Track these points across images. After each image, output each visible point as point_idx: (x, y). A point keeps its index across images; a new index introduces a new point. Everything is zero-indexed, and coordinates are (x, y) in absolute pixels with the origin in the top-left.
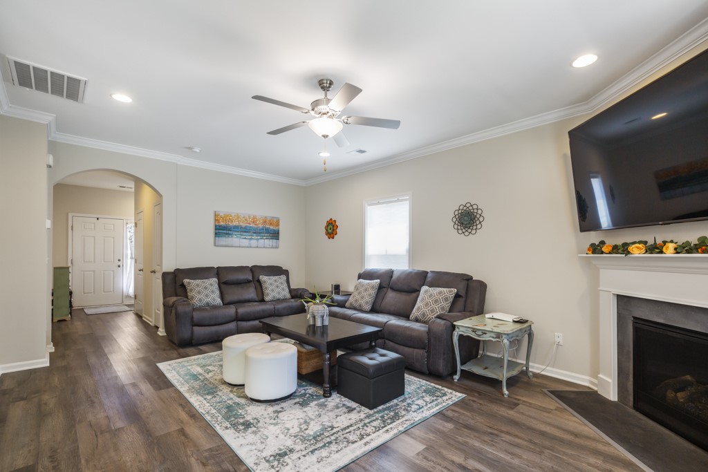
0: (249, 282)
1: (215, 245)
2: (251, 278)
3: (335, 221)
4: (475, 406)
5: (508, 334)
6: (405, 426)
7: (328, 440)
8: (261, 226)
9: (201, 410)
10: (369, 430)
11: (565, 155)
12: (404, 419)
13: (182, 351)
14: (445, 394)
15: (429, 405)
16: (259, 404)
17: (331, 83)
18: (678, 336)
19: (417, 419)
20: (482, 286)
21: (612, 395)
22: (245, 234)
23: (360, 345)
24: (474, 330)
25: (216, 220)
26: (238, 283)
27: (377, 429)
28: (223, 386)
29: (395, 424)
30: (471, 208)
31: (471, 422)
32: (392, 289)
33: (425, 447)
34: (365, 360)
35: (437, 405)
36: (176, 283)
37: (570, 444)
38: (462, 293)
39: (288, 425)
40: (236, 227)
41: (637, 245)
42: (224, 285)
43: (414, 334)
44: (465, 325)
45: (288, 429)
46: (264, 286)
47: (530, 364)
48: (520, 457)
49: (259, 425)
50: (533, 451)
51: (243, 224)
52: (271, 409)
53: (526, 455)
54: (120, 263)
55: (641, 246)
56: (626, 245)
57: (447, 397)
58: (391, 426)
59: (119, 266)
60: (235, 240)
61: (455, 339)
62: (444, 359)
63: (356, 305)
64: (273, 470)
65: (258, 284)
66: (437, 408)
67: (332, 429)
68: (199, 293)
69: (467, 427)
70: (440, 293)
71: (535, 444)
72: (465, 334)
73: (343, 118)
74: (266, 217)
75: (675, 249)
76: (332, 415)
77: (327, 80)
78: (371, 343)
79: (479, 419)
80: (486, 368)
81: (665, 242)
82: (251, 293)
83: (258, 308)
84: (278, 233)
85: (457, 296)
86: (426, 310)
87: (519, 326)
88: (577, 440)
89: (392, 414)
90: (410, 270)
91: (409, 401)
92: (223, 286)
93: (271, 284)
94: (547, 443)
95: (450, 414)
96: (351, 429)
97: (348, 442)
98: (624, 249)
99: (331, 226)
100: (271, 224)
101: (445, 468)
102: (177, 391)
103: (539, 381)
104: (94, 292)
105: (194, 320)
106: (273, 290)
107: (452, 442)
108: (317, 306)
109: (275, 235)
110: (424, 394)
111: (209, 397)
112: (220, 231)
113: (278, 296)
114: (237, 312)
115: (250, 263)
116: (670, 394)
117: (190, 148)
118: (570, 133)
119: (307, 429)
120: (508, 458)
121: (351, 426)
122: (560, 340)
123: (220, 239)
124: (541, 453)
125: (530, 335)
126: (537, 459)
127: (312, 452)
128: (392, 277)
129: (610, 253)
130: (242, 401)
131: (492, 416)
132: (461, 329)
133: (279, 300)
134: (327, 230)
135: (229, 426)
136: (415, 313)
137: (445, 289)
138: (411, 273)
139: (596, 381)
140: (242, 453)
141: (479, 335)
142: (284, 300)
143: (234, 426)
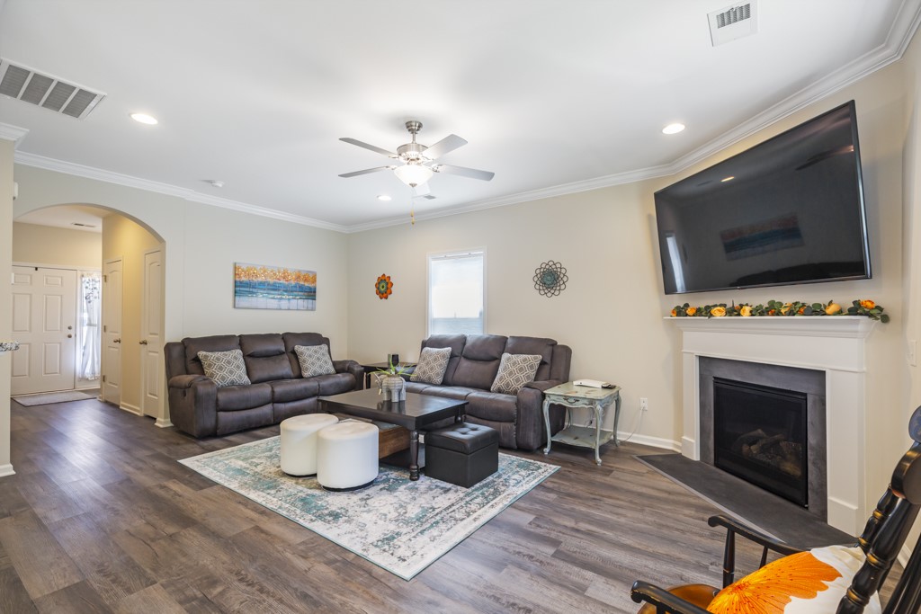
0: (281, 353)
1: (234, 307)
2: (283, 349)
3: (389, 277)
4: (572, 476)
5: (600, 400)
6: (509, 500)
7: (433, 520)
8: (293, 283)
9: (269, 506)
10: (473, 507)
11: (650, 217)
12: (505, 494)
13: (204, 444)
14: (539, 468)
15: (527, 479)
16: (338, 493)
17: (420, 126)
18: (752, 392)
19: (519, 493)
20: (567, 351)
21: (695, 455)
22: (272, 292)
23: (434, 424)
24: (566, 398)
25: (235, 274)
26: (268, 356)
27: (482, 505)
28: (284, 479)
29: (497, 499)
30: (554, 267)
31: (573, 491)
32: (466, 358)
33: (534, 517)
34: (456, 434)
35: (534, 478)
36: (186, 357)
37: (666, 501)
38: (548, 360)
39: (384, 511)
40: (262, 284)
41: (719, 308)
42: (249, 357)
43: (501, 406)
44: (555, 394)
45: (385, 515)
46: (301, 358)
47: (618, 432)
48: (625, 516)
49: (349, 514)
50: (636, 510)
51: (271, 281)
52: (355, 498)
53: (629, 514)
54: (71, 332)
55: (721, 308)
56: (708, 308)
57: (543, 470)
58: (495, 501)
59: (70, 336)
60: (261, 300)
61: (546, 409)
62: (535, 431)
63: (424, 378)
64: (385, 553)
65: (292, 356)
66: (536, 480)
67: (434, 510)
68: (221, 368)
69: (570, 495)
70: (525, 360)
71: (636, 504)
72: (557, 403)
73: (433, 166)
74: (299, 271)
75: (751, 312)
76: (428, 496)
77: (416, 122)
78: (456, 418)
79: (580, 487)
80: (576, 438)
81: (741, 306)
82: (285, 368)
83: (298, 386)
84: (315, 292)
85: (543, 363)
86: (511, 380)
87: (608, 392)
88: (671, 497)
89: (492, 490)
90: (486, 336)
91: (505, 477)
92: (249, 360)
93: (310, 356)
94: (646, 502)
95: (549, 485)
96: (454, 508)
97: (455, 520)
98: (706, 312)
99: (383, 284)
100: (306, 280)
101: (560, 532)
102: (224, 488)
103: (627, 448)
104: (29, 375)
105: (220, 403)
106: (313, 364)
107: (559, 509)
108: (393, 379)
109: (311, 294)
110: (518, 469)
111: (273, 492)
112: (242, 289)
113: (320, 371)
114: (273, 392)
115: (280, 330)
116: (745, 448)
117: (210, 182)
118: (656, 195)
119: (406, 513)
120: (614, 518)
121: (453, 505)
122: (645, 405)
123: (242, 298)
124: (642, 511)
125: (618, 402)
126: (640, 516)
127: (422, 532)
128: (464, 344)
129: (694, 315)
130: (317, 492)
131: (590, 483)
132: (552, 397)
133: (320, 375)
134: (378, 288)
135: (314, 518)
136: (497, 383)
137: (529, 356)
138: (487, 339)
139: (680, 444)
140: (344, 542)
141: (571, 403)
142: (328, 375)
143: (320, 517)
